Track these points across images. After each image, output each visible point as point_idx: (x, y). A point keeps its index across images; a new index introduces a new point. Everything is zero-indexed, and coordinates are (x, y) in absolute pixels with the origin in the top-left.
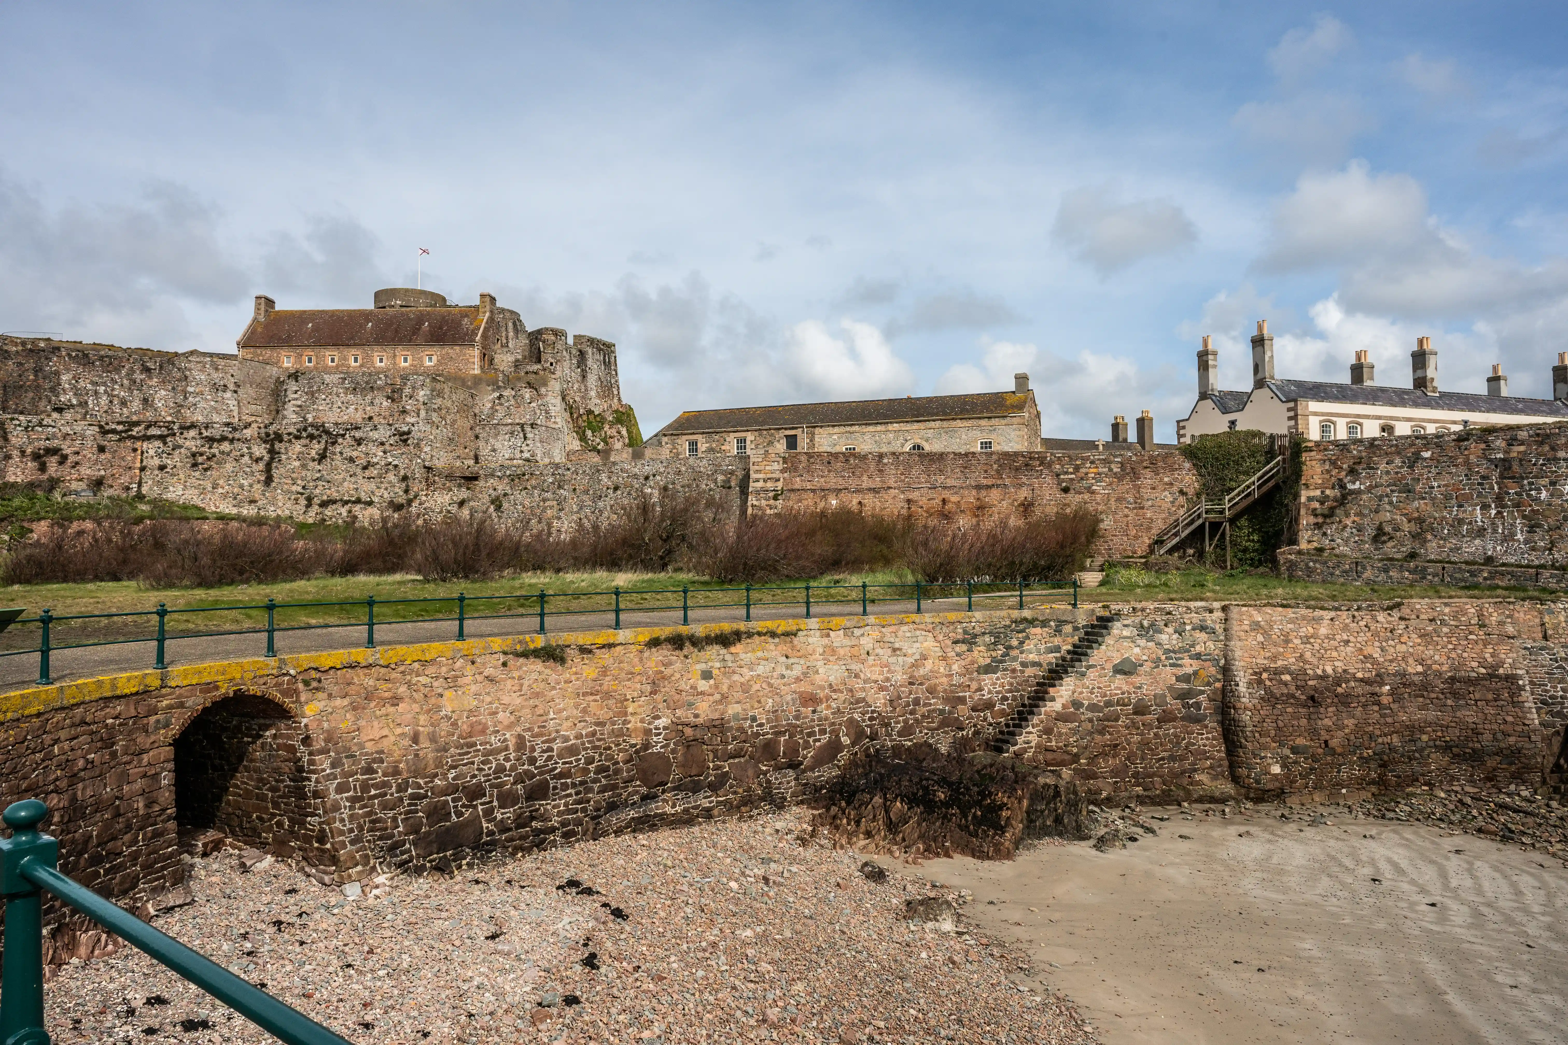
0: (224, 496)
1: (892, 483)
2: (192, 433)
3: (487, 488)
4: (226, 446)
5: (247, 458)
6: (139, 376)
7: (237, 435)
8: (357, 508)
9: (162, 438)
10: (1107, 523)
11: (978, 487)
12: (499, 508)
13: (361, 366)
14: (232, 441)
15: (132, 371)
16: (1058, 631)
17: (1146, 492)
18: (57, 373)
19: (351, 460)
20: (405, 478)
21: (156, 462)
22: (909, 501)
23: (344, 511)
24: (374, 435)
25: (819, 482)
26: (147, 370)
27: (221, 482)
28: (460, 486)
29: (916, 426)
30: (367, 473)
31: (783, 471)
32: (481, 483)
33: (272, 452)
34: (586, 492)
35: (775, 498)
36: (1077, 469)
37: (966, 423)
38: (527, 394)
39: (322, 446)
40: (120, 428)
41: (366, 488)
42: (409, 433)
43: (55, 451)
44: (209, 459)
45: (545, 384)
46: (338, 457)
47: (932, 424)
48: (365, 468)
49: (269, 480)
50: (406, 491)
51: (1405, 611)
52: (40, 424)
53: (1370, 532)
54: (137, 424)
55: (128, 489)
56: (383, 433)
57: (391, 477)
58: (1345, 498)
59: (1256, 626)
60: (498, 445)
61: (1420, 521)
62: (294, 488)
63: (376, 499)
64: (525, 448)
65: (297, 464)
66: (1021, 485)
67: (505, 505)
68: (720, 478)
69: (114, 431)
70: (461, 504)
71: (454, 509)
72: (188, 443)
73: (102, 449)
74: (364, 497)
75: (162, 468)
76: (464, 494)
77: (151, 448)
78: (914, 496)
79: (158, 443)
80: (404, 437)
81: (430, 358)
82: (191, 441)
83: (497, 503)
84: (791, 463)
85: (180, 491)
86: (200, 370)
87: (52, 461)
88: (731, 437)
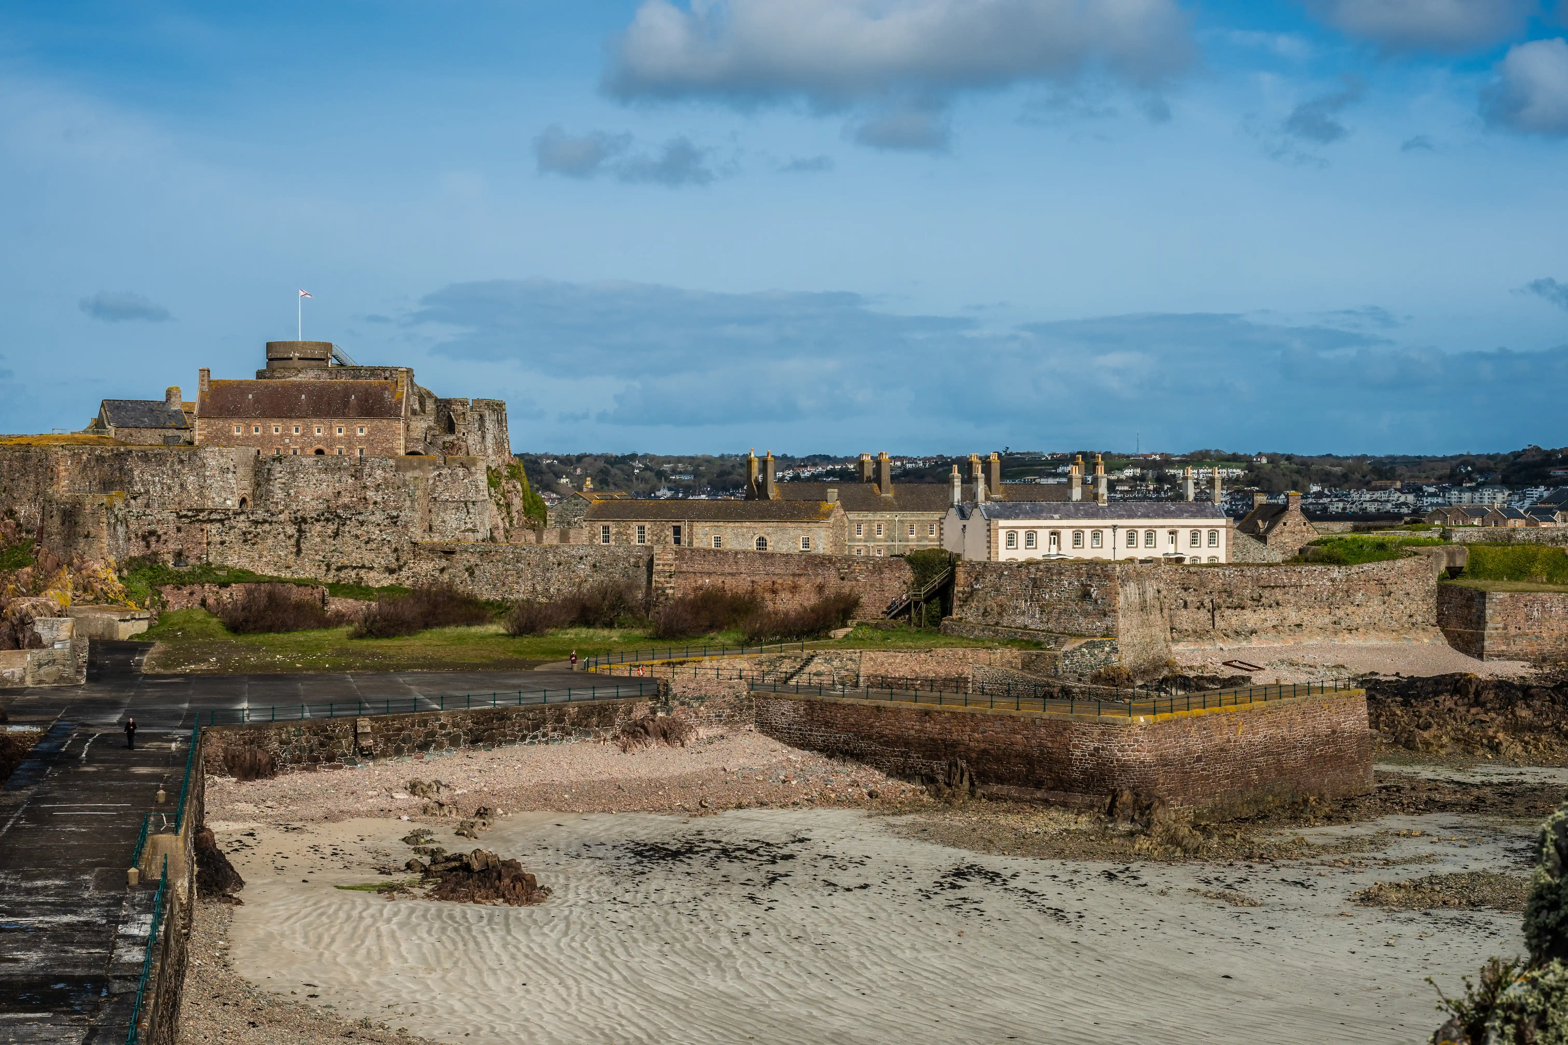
0: (268, 564)
1: (743, 570)
2: (242, 517)
3: (462, 559)
4: (267, 527)
5: (282, 535)
6: (177, 467)
7: (274, 519)
8: (362, 573)
9: (221, 521)
10: (864, 600)
11: (794, 575)
12: (472, 574)
14: (271, 523)
15: (173, 462)
16: (795, 660)
17: (886, 582)
18: (131, 470)
19: (357, 537)
20: (396, 550)
21: (218, 539)
22: (753, 582)
23: (353, 574)
24: (373, 518)
25: (697, 567)
26: (181, 461)
27: (265, 553)
28: (440, 557)
29: (761, 524)
30: (369, 546)
31: (675, 559)
32: (457, 556)
33: (300, 531)
34: (538, 566)
35: (670, 577)
36: (849, 566)
37: (793, 525)
38: (461, 472)
39: (336, 526)
40: (190, 514)
41: (368, 557)
42: (398, 517)
43: (152, 533)
44: (255, 536)
45: (475, 464)
46: (347, 534)
47: (771, 524)
48: (367, 543)
49: (299, 552)
50: (397, 560)
52: (144, 515)
53: (981, 611)
54: (203, 510)
55: (200, 558)
56: (379, 517)
57: (386, 549)
58: (972, 593)
59: (871, 659)
60: (447, 518)
61: (1001, 606)
62: (317, 557)
63: (376, 566)
64: (468, 520)
65: (318, 540)
66: (818, 574)
67: (477, 572)
68: (632, 560)
69: (186, 516)
70: (442, 570)
71: (437, 574)
72: (239, 525)
73: (179, 530)
74: (367, 564)
75: (222, 543)
76: (444, 563)
77: (214, 528)
78: (756, 578)
79: (218, 525)
80: (394, 520)
81: (362, 429)
82: (242, 523)
83: (470, 571)
84: (680, 555)
85: (236, 560)
86: (212, 458)
87: (153, 539)
88: (635, 526)
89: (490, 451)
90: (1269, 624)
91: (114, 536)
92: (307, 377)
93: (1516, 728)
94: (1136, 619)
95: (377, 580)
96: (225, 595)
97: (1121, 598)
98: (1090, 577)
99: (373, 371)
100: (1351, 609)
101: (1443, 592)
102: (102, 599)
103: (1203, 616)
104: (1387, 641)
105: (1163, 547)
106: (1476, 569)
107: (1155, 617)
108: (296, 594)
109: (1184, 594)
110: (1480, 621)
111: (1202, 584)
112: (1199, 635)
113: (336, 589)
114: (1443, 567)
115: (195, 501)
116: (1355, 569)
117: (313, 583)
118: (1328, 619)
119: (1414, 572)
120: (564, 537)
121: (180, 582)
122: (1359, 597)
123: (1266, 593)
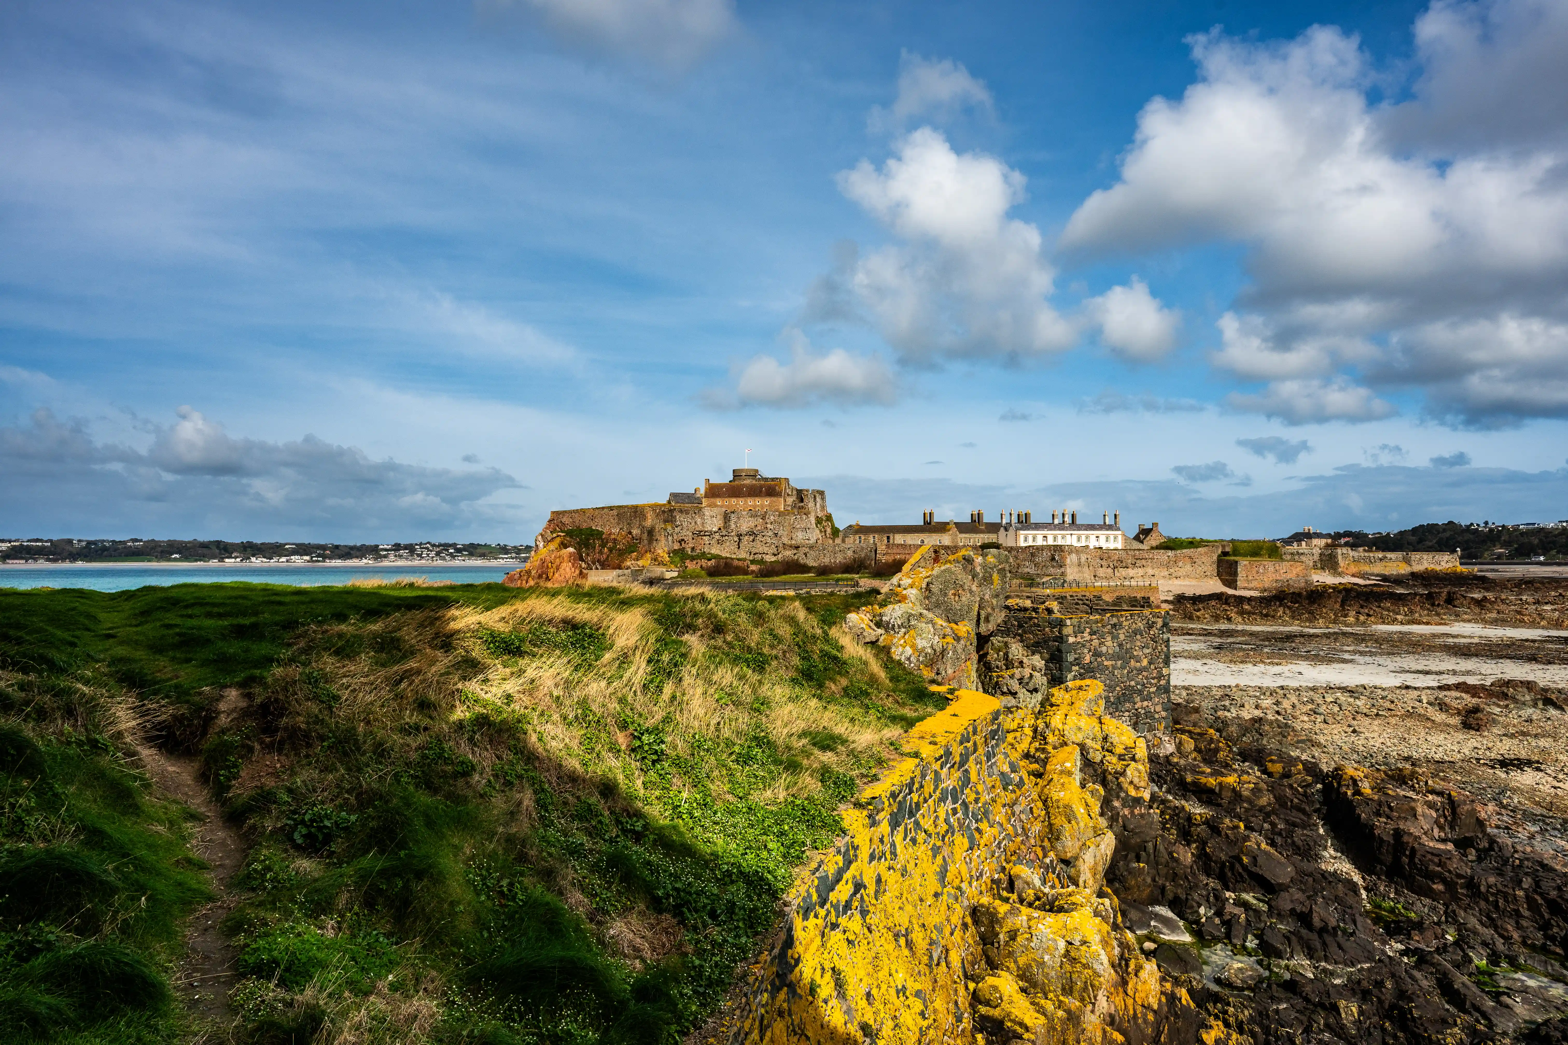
0: (727, 552)
3: (803, 550)
4: (727, 538)
5: (733, 541)
6: (693, 515)
7: (730, 535)
8: (764, 556)
9: (709, 535)
12: (806, 556)
13: (746, 506)
14: (729, 537)
15: (692, 513)
19: (762, 542)
20: (777, 547)
21: (708, 542)
23: (760, 556)
24: (768, 534)
25: (895, 551)
27: (726, 548)
28: (794, 549)
29: (922, 534)
30: (766, 545)
31: (886, 548)
32: (801, 549)
33: (740, 539)
35: (884, 555)
37: (935, 534)
38: (805, 517)
39: (754, 537)
40: (698, 533)
41: (766, 550)
42: (778, 534)
43: (683, 540)
44: (722, 542)
45: (811, 515)
46: (758, 541)
47: (926, 534)
49: (739, 548)
50: (777, 550)
54: (703, 532)
55: (701, 550)
56: (770, 533)
57: (773, 546)
60: (798, 535)
62: (746, 550)
63: (769, 553)
64: (806, 535)
65: (747, 543)
67: (808, 555)
68: (869, 549)
69: (696, 534)
70: (795, 555)
71: (793, 556)
73: (693, 539)
75: (710, 544)
76: (795, 552)
77: (706, 538)
79: (709, 537)
80: (776, 535)
81: (767, 501)
82: (717, 536)
83: (806, 554)
84: (888, 546)
85: (715, 551)
86: (707, 512)
87: (683, 542)
88: (871, 536)
89: (817, 511)
90: (1140, 575)
91: (667, 540)
92: (748, 482)
93: (1242, 613)
94: (1076, 569)
95: (770, 558)
96: (709, 563)
97: (1069, 560)
98: (1053, 551)
99: (773, 479)
100: (1177, 569)
101: (1220, 562)
102: (662, 564)
103: (1110, 571)
104: (1194, 582)
105: (1093, 543)
106: (1236, 552)
107: (1086, 569)
108: (736, 563)
109: (1100, 561)
110: (1235, 574)
111: (1110, 558)
112: (1108, 579)
113: (753, 562)
114: (1220, 552)
115: (701, 528)
116: (1179, 552)
117: (744, 560)
118: (1166, 573)
119: (1206, 553)
120: (843, 541)
121: (692, 558)
122: (1180, 564)
123: (1139, 562)
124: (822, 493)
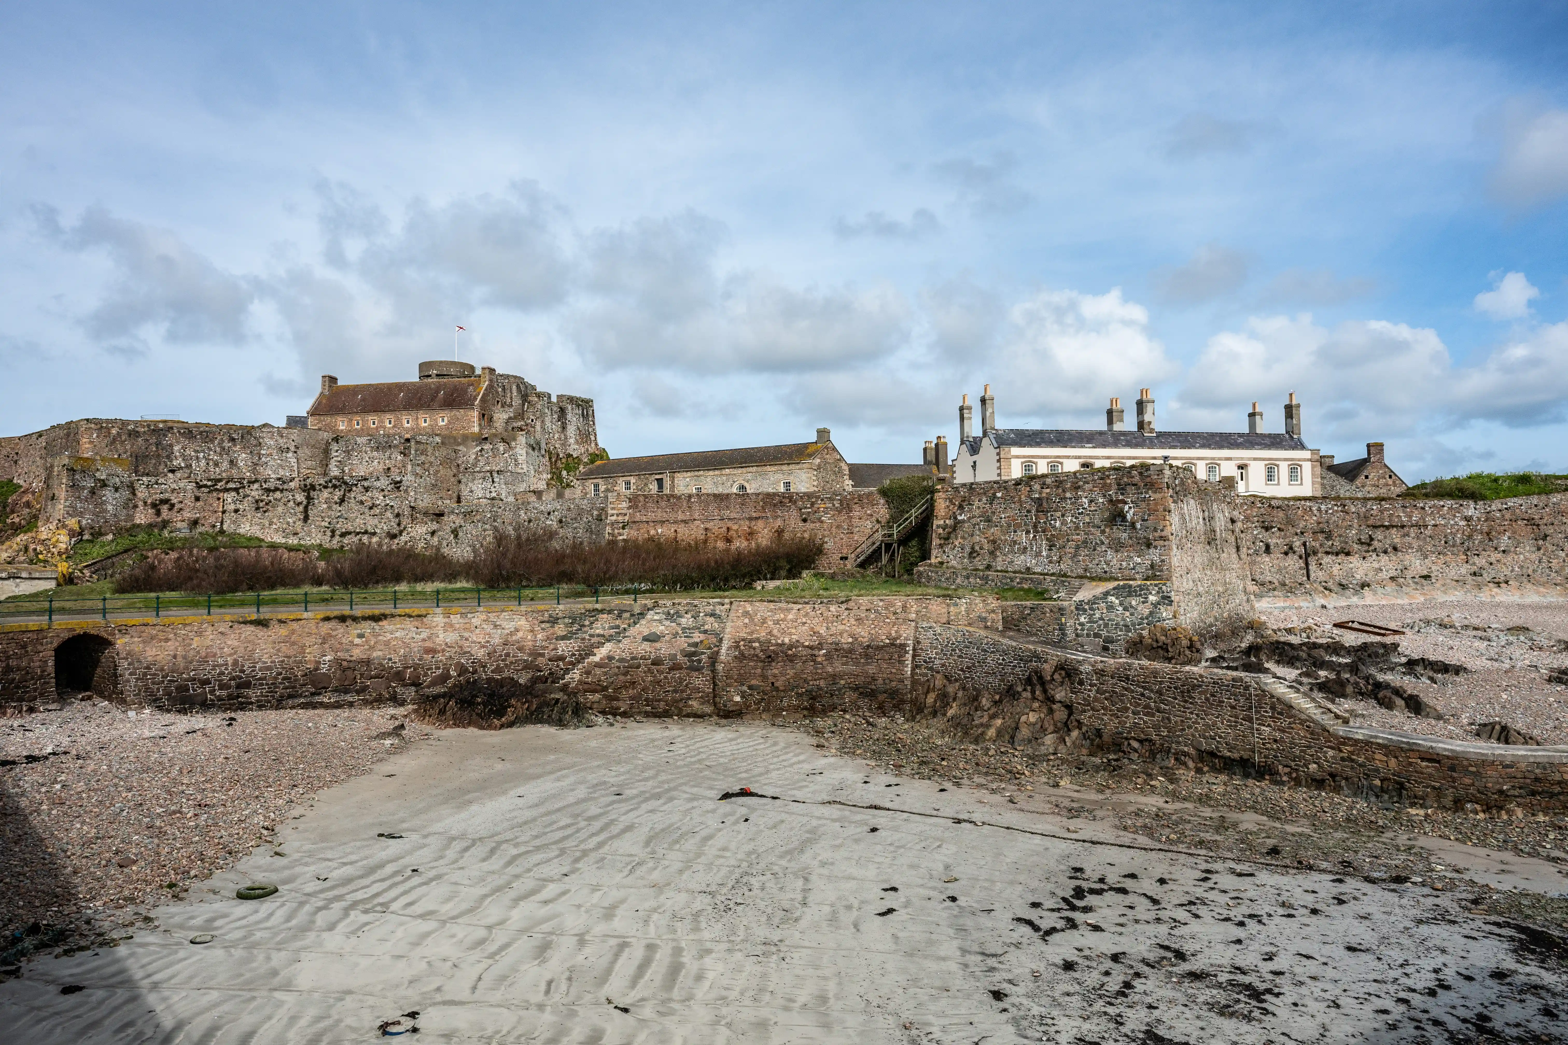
0: (277, 530)
1: (696, 516)
2: (256, 486)
3: (449, 522)
4: (278, 495)
5: (292, 503)
6: (227, 444)
7: (285, 487)
8: (365, 538)
9: (236, 490)
10: (829, 545)
11: (751, 519)
12: (456, 536)
13: (394, 427)
14: (282, 491)
15: (222, 441)
16: (619, 616)
17: (855, 521)
18: (171, 446)
19: (362, 503)
20: (398, 515)
21: (232, 507)
22: (706, 529)
23: (356, 539)
24: (378, 484)
25: (651, 516)
26: (233, 440)
27: (275, 520)
28: (432, 520)
29: (740, 471)
30: (372, 512)
31: (629, 508)
32: (445, 518)
33: (309, 498)
34: (511, 524)
35: (623, 528)
36: (813, 504)
37: (773, 468)
38: (501, 447)
39: (342, 493)
40: (209, 483)
41: (371, 523)
42: (401, 482)
43: (166, 501)
44: (267, 504)
45: (515, 440)
46: (352, 501)
47: (751, 469)
48: (371, 508)
49: (306, 518)
50: (399, 525)
51: (851, 604)
52: (157, 483)
53: (968, 549)
54: (220, 480)
55: (214, 526)
56: (383, 483)
57: (389, 514)
58: (957, 525)
59: (746, 614)
60: (474, 488)
61: (994, 542)
62: (323, 524)
63: (378, 531)
64: (493, 489)
65: (325, 506)
66: (777, 517)
67: (461, 534)
68: (595, 513)
69: (205, 486)
70: (433, 533)
71: (428, 537)
72: (253, 493)
73: (197, 499)
74: (370, 529)
75: (236, 511)
76: (434, 526)
77: (229, 497)
78: (708, 525)
79: (233, 494)
80: (397, 485)
81: (443, 419)
83: (455, 532)
84: (634, 502)
85: (248, 527)
87: (165, 508)
88: (621, 481)
89: (572, 441)
90: (1384, 575)
94: (1200, 555)
97: (1174, 519)
98: (1122, 488)
100: (1495, 556)
103: (1293, 563)
107: (1229, 555)
108: (286, 558)
109: (1263, 535)
111: (1290, 522)
112: (1288, 589)
116: (1496, 505)
118: (1464, 570)
122: (1504, 541)
123: (1379, 535)
124: (585, 406)
